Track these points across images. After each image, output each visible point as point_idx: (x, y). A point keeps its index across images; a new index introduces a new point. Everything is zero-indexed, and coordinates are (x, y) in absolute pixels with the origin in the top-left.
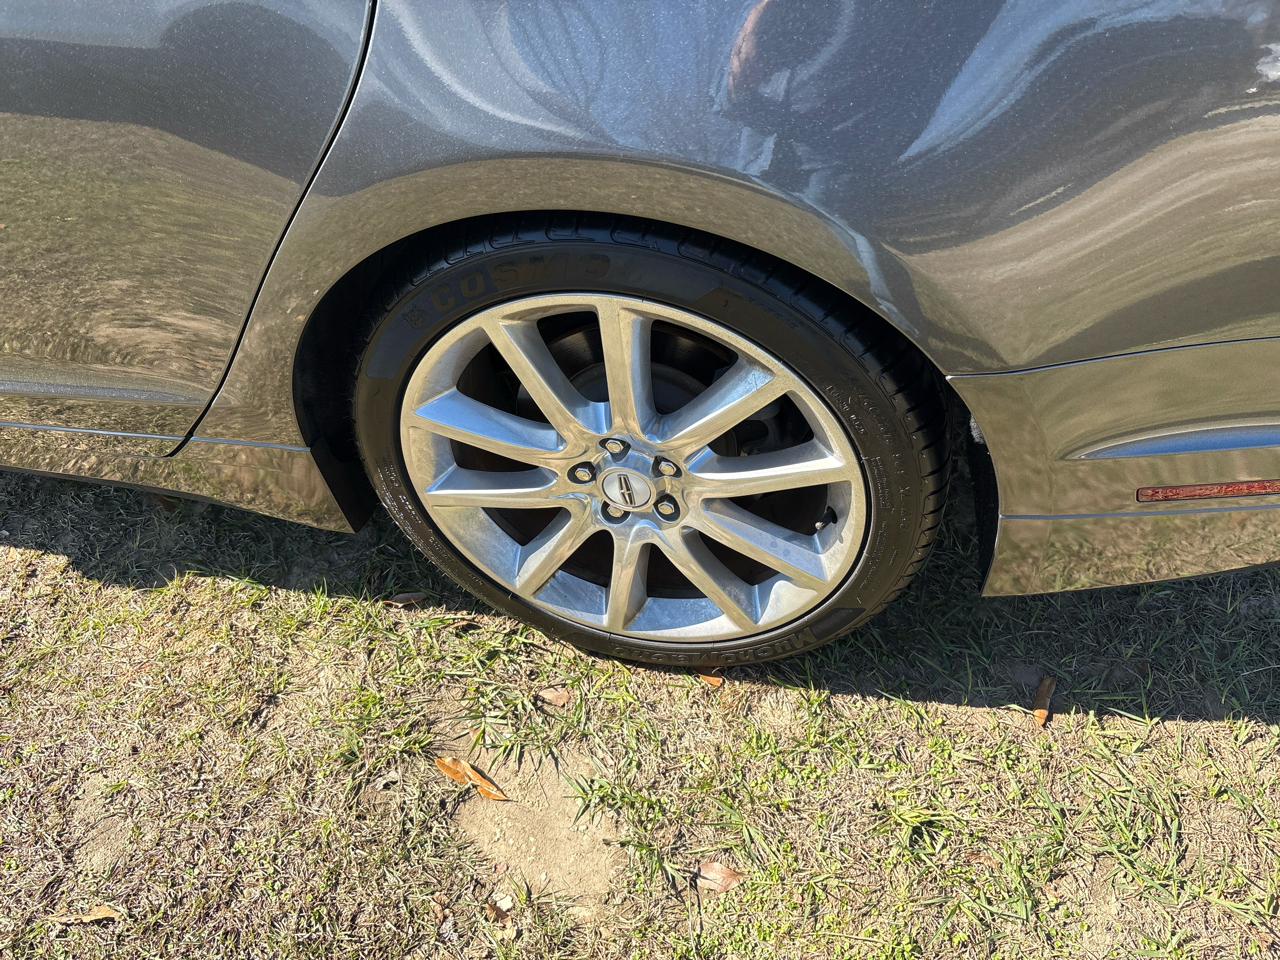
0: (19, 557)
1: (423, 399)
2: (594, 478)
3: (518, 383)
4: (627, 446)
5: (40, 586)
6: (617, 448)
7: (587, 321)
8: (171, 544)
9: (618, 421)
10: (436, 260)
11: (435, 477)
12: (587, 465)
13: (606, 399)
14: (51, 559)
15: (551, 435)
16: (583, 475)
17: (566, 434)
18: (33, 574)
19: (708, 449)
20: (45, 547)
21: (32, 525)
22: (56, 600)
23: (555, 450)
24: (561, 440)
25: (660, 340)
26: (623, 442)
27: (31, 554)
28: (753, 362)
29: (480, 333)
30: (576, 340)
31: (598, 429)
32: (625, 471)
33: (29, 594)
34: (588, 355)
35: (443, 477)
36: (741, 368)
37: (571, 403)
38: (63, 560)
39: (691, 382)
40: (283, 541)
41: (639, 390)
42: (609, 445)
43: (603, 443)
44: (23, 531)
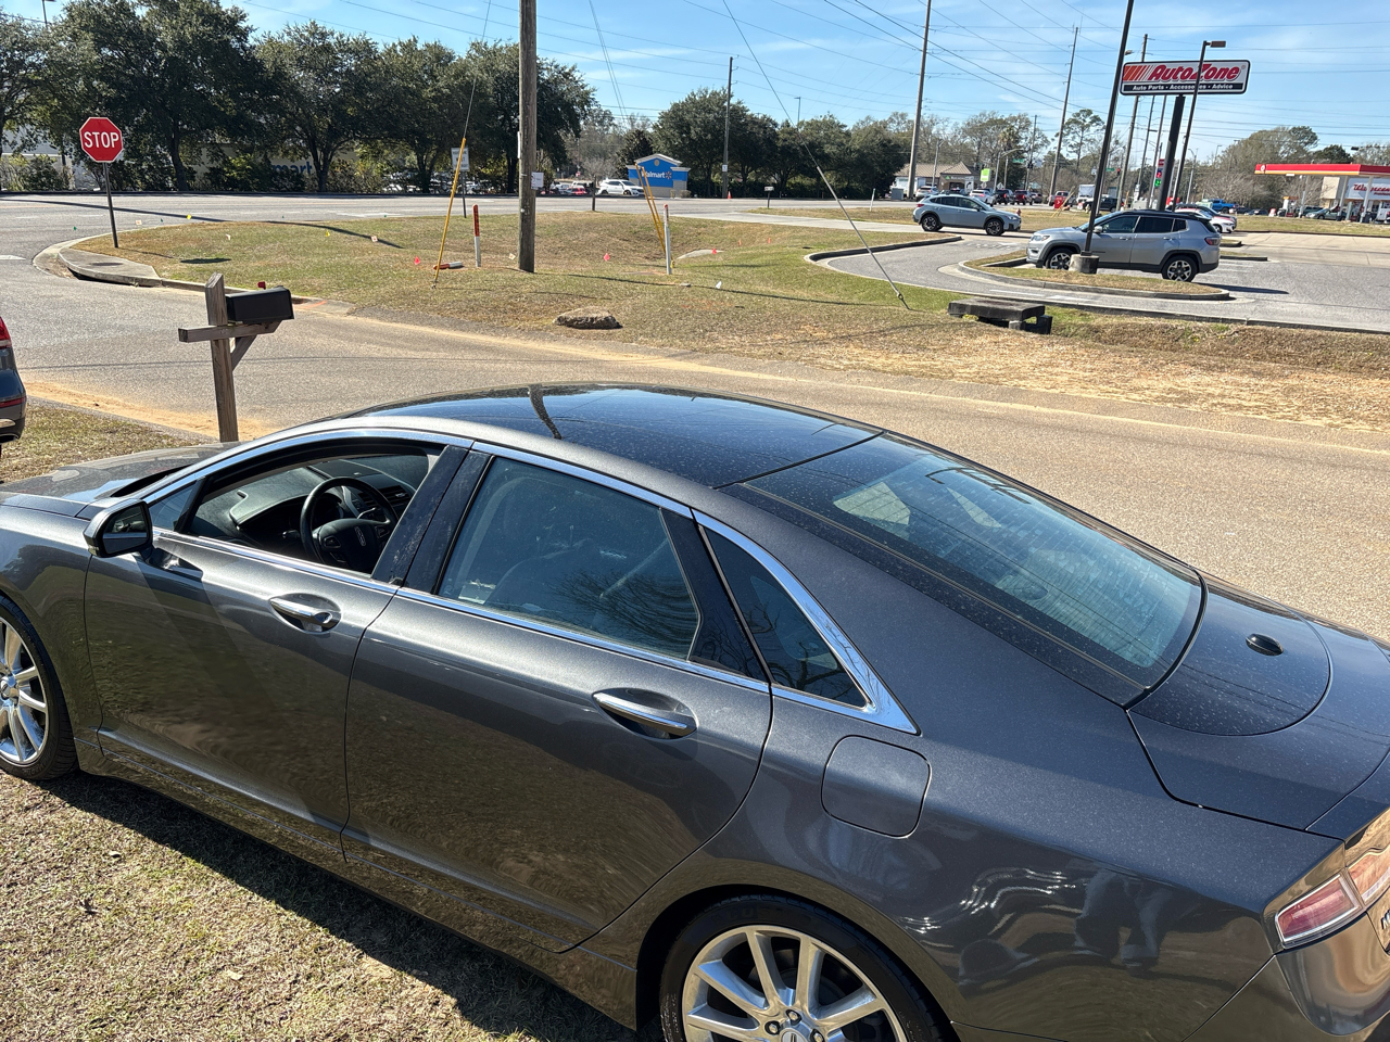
0: (431, 991)
1: (704, 960)
2: (778, 1033)
3: (754, 965)
4: (800, 1019)
5: (439, 1012)
6: (794, 1018)
7: (795, 945)
8: (516, 1011)
9: (798, 1002)
10: (734, 897)
11: (695, 1007)
12: (776, 1023)
13: (795, 988)
14: (448, 998)
15: (762, 1000)
16: (773, 1029)
17: (770, 1002)
18: (436, 1004)
19: (841, 1033)
20: (446, 991)
21: (441, 973)
22: (446, 1024)
23: (762, 1009)
24: (767, 1004)
25: (827, 966)
26: (798, 1015)
27: (438, 991)
28: (869, 989)
29: (744, 935)
30: (788, 953)
31: (787, 1003)
32: (796, 1032)
33: (432, 1014)
34: (792, 962)
35: (698, 1008)
36: (863, 990)
37: (777, 986)
38: (454, 1001)
39: (840, 991)
40: (580, 1029)
41: (812, 986)
42: (790, 1014)
43: (788, 1012)
44: (436, 975)
